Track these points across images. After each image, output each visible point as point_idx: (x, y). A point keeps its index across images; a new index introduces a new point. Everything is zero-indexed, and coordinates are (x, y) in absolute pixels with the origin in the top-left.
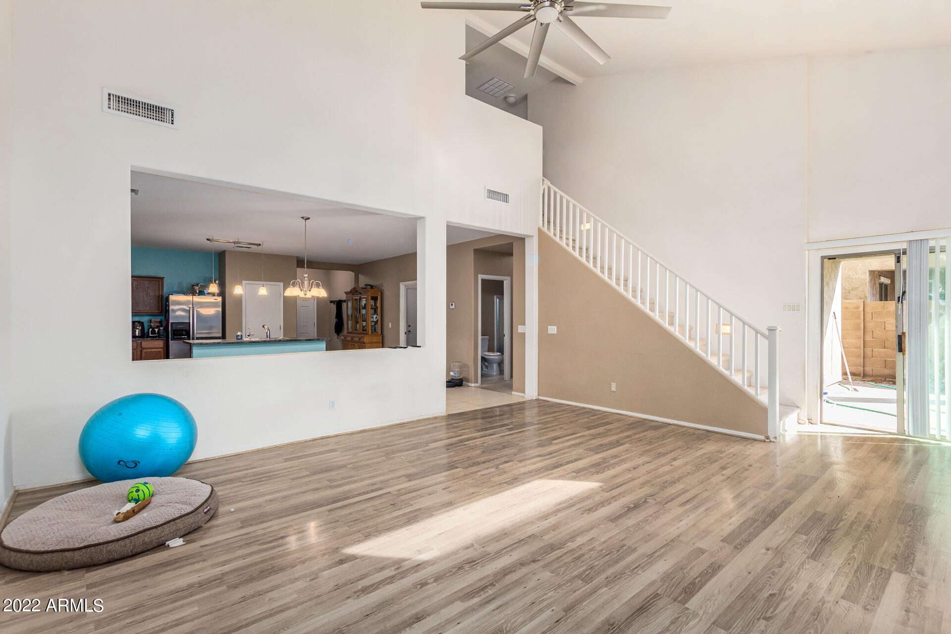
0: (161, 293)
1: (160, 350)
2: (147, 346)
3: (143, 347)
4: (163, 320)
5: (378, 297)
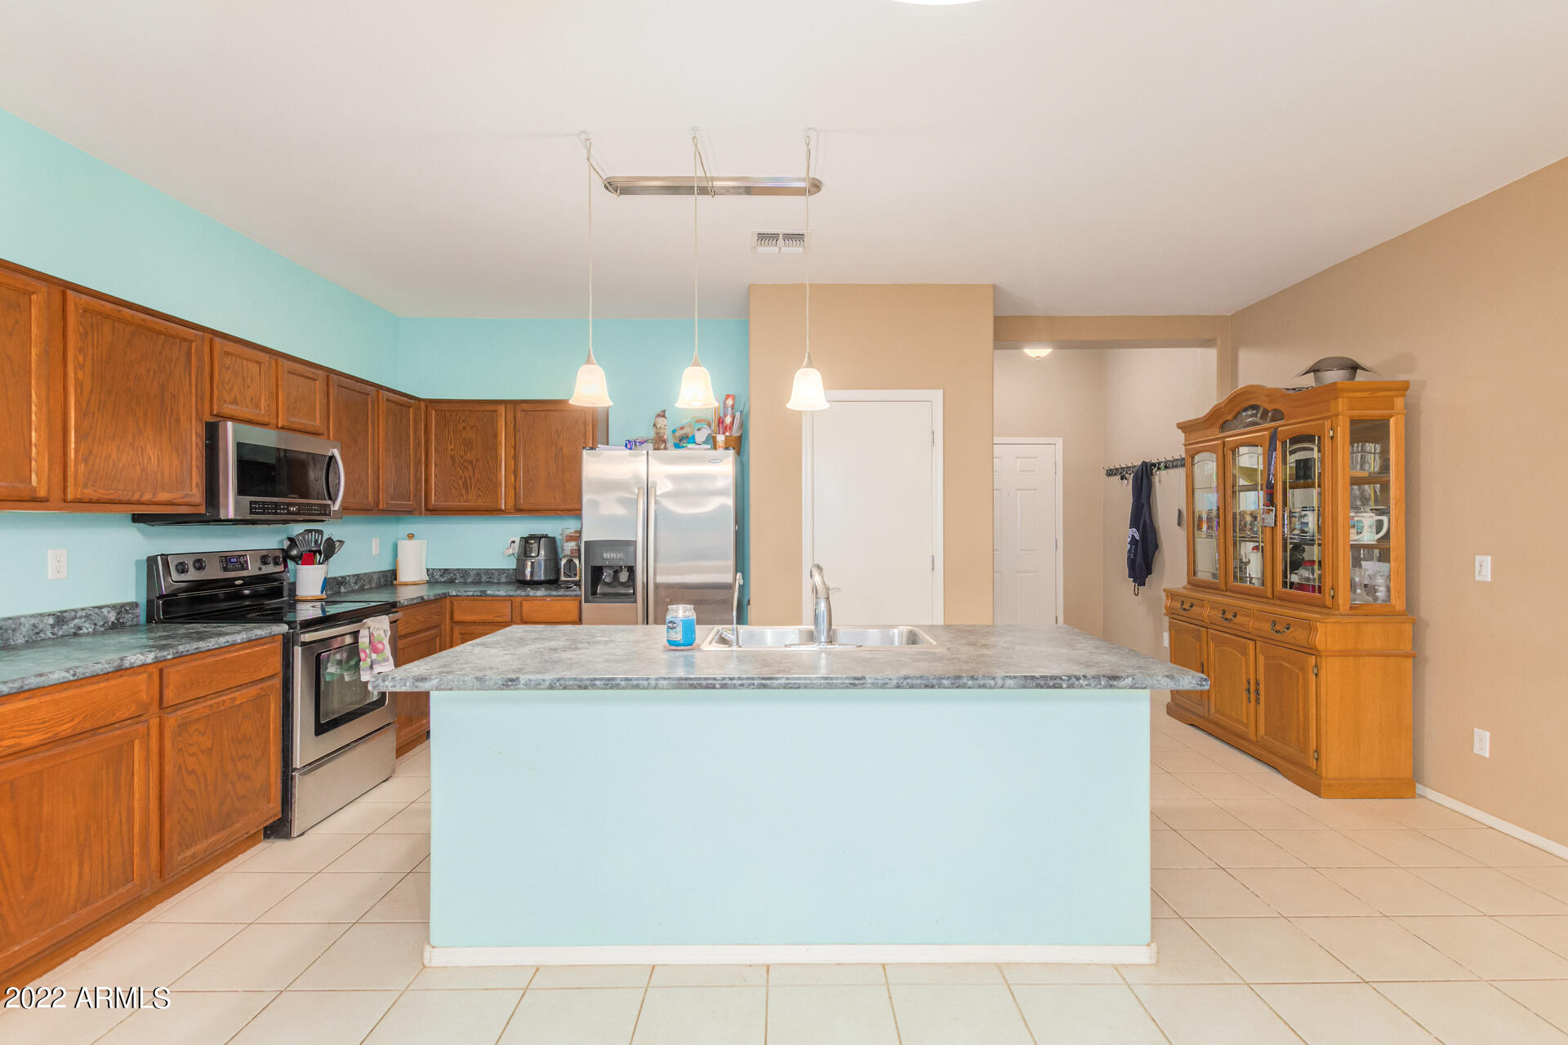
2: (536, 617)
5: (1392, 421)
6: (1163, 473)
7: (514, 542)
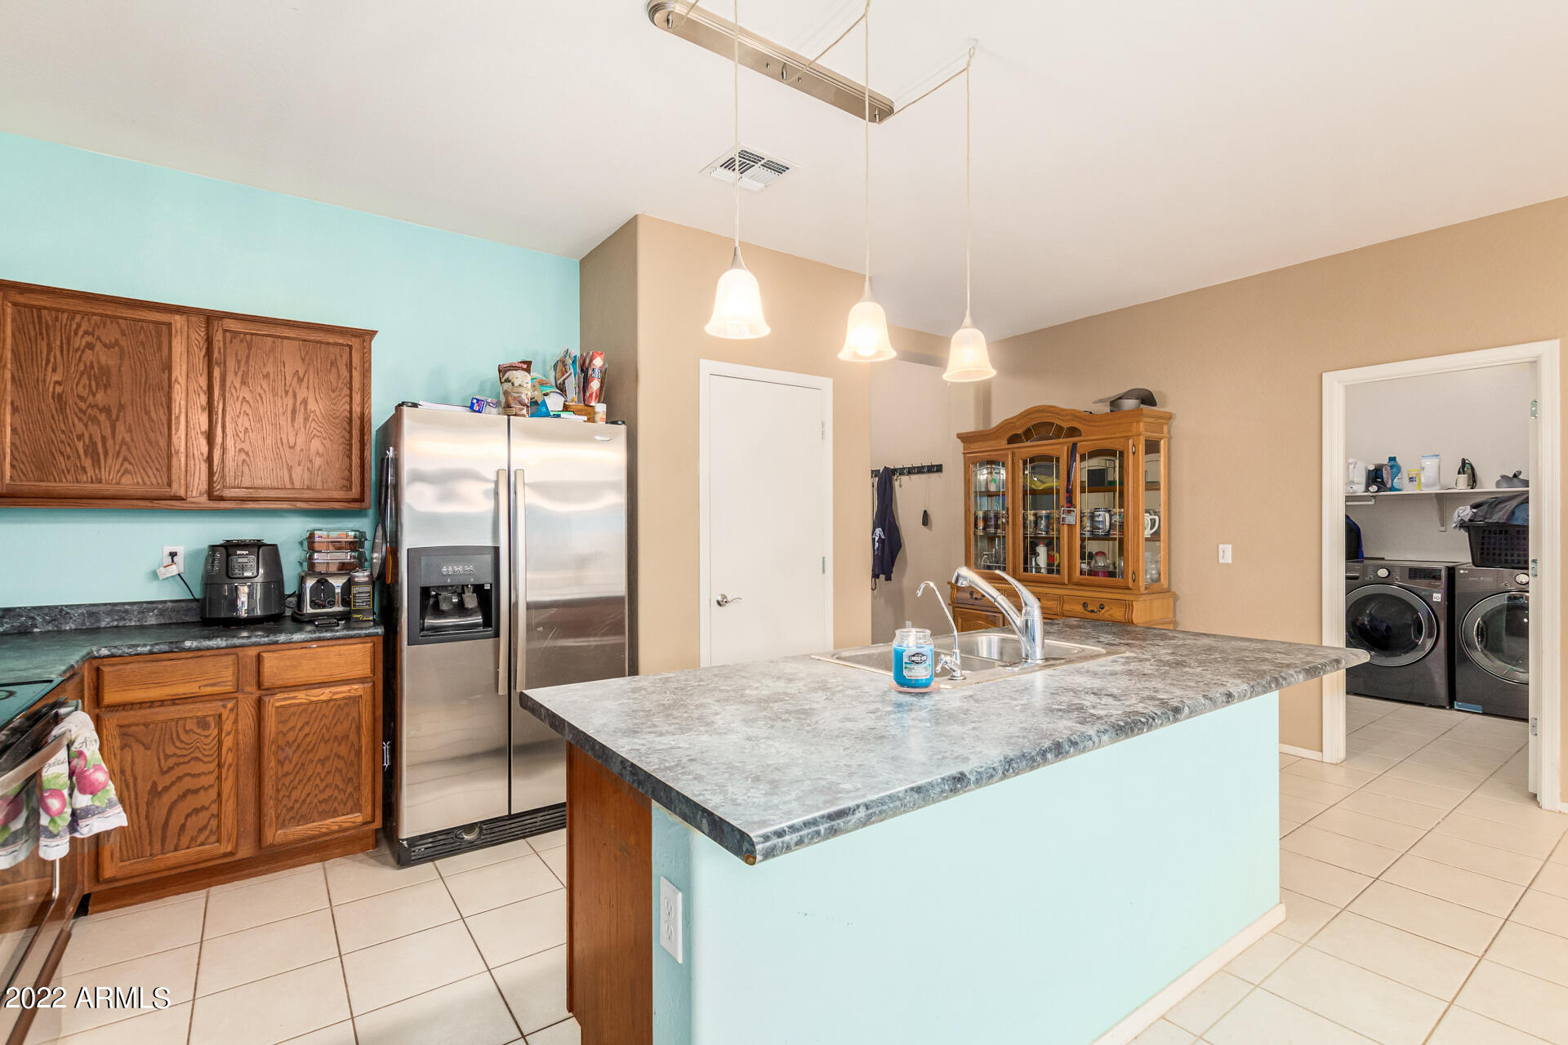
0: (357, 409)
1: (357, 689)
2: (290, 677)
3: (266, 684)
4: (369, 536)
5: (1162, 442)
6: (905, 478)
7: (173, 555)
